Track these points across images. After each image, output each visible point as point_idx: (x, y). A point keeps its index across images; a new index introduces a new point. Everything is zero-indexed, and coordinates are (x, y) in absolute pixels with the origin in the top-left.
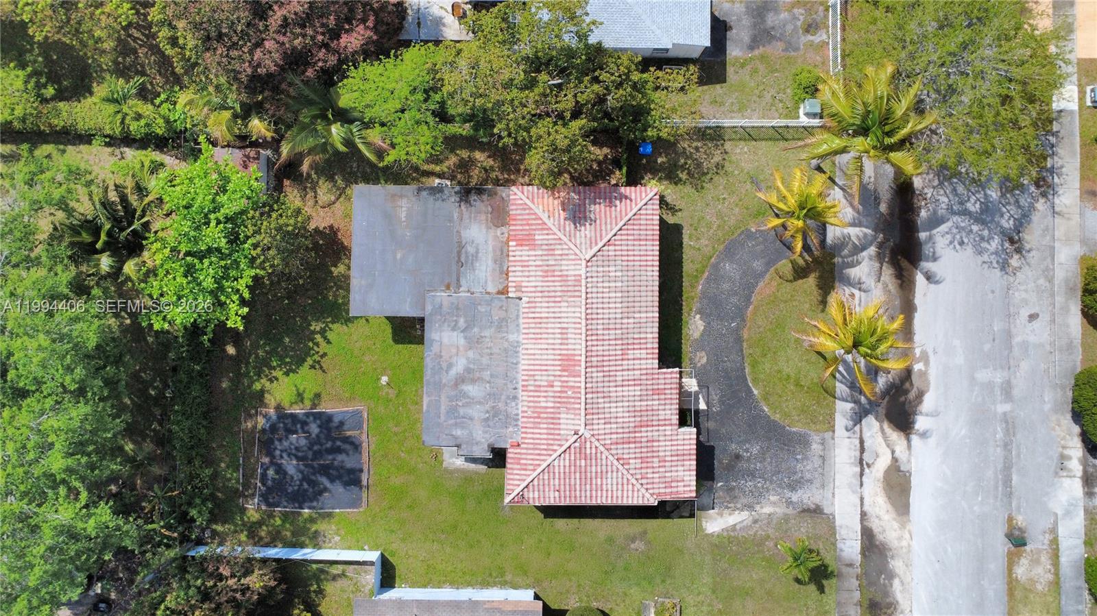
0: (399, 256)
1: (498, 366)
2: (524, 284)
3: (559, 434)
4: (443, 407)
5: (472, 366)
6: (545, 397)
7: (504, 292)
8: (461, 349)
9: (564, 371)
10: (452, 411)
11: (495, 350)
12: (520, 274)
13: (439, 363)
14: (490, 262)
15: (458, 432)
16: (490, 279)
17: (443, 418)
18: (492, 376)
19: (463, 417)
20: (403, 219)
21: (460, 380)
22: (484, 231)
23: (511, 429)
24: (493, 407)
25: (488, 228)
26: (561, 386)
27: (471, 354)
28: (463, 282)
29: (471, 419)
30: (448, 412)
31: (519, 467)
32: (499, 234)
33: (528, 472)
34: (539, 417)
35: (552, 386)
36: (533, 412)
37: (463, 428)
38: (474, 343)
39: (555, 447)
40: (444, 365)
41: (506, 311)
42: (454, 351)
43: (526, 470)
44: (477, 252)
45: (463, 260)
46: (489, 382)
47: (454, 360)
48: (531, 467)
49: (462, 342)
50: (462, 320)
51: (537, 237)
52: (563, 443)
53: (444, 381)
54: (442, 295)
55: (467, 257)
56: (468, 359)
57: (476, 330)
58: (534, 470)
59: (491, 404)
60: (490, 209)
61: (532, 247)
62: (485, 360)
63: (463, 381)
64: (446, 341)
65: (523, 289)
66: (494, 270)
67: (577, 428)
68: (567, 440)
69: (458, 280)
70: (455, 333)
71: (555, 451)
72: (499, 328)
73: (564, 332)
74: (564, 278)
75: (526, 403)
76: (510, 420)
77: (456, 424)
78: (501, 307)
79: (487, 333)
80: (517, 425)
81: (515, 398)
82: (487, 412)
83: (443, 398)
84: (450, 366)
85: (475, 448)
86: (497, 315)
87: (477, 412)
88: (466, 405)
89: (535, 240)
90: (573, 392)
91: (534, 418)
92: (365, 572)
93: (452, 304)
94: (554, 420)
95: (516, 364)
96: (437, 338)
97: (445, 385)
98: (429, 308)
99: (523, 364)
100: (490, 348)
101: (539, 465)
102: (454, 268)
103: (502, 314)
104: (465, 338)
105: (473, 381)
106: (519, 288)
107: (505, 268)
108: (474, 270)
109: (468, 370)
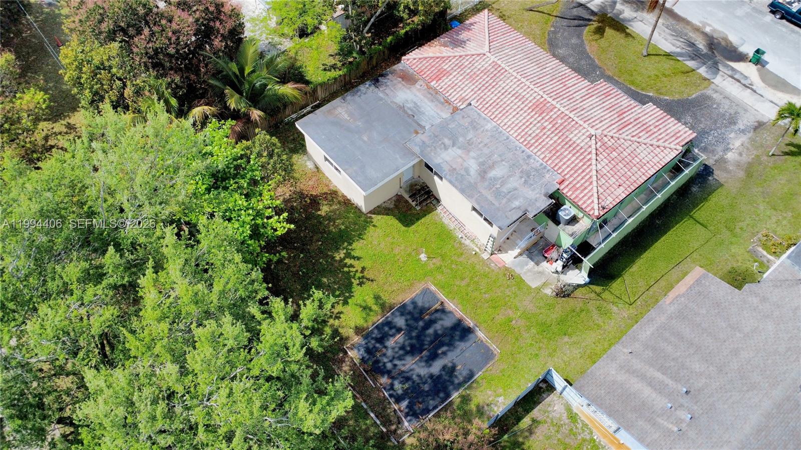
0: (365, 139)
1: (497, 148)
2: (463, 95)
3: (581, 148)
4: (489, 197)
5: (481, 160)
6: (547, 138)
7: (455, 109)
8: (463, 156)
9: (542, 114)
10: (498, 194)
11: (486, 141)
12: (455, 93)
13: (457, 173)
14: (430, 104)
15: (516, 203)
16: (439, 111)
17: (497, 204)
18: (500, 156)
19: (509, 192)
20: (348, 118)
21: (483, 174)
22: (408, 91)
23: (547, 176)
24: (522, 172)
25: (409, 88)
26: (550, 123)
27: (472, 154)
28: (423, 123)
29: (515, 189)
30: (496, 197)
31: (579, 191)
32: (419, 87)
33: (589, 188)
34: (558, 151)
35: (545, 128)
36: (550, 152)
37: (516, 198)
38: (468, 147)
39: (588, 157)
40: (463, 172)
41: (469, 117)
42: (460, 160)
43: (585, 188)
44: (415, 103)
45: (410, 113)
46: (502, 161)
47: (465, 165)
48: (588, 183)
49: (459, 152)
50: (446, 141)
51: (445, 68)
52: (589, 150)
53: (472, 181)
54: (421, 137)
55: (411, 110)
56: (474, 158)
57: (461, 139)
58: (591, 183)
59: (518, 172)
60: (400, 79)
61: (448, 75)
62: (486, 151)
63: (485, 172)
64: (448, 158)
65: (467, 98)
66: (436, 106)
67: (588, 133)
68: (590, 147)
69: (419, 125)
70: (450, 150)
71: (590, 159)
72: (475, 128)
73: (517, 96)
74: (485, 72)
75: (539, 153)
76: (540, 172)
77: (509, 200)
78: (463, 117)
79: (470, 136)
80: (548, 171)
81: (529, 157)
82: (521, 177)
83: (484, 192)
84: (467, 170)
85: (538, 204)
86: (466, 122)
87: (514, 182)
88: (503, 184)
89: (445, 70)
90: (562, 119)
91: (554, 155)
93: (430, 136)
94: (569, 144)
95: (508, 138)
96: (441, 161)
97: (475, 183)
98: (417, 150)
99: (513, 134)
100: (482, 142)
101: (591, 177)
102: (410, 120)
103: (469, 120)
104: (459, 148)
105: (492, 167)
106: (463, 100)
107: (442, 100)
108: (424, 113)
109: (481, 164)
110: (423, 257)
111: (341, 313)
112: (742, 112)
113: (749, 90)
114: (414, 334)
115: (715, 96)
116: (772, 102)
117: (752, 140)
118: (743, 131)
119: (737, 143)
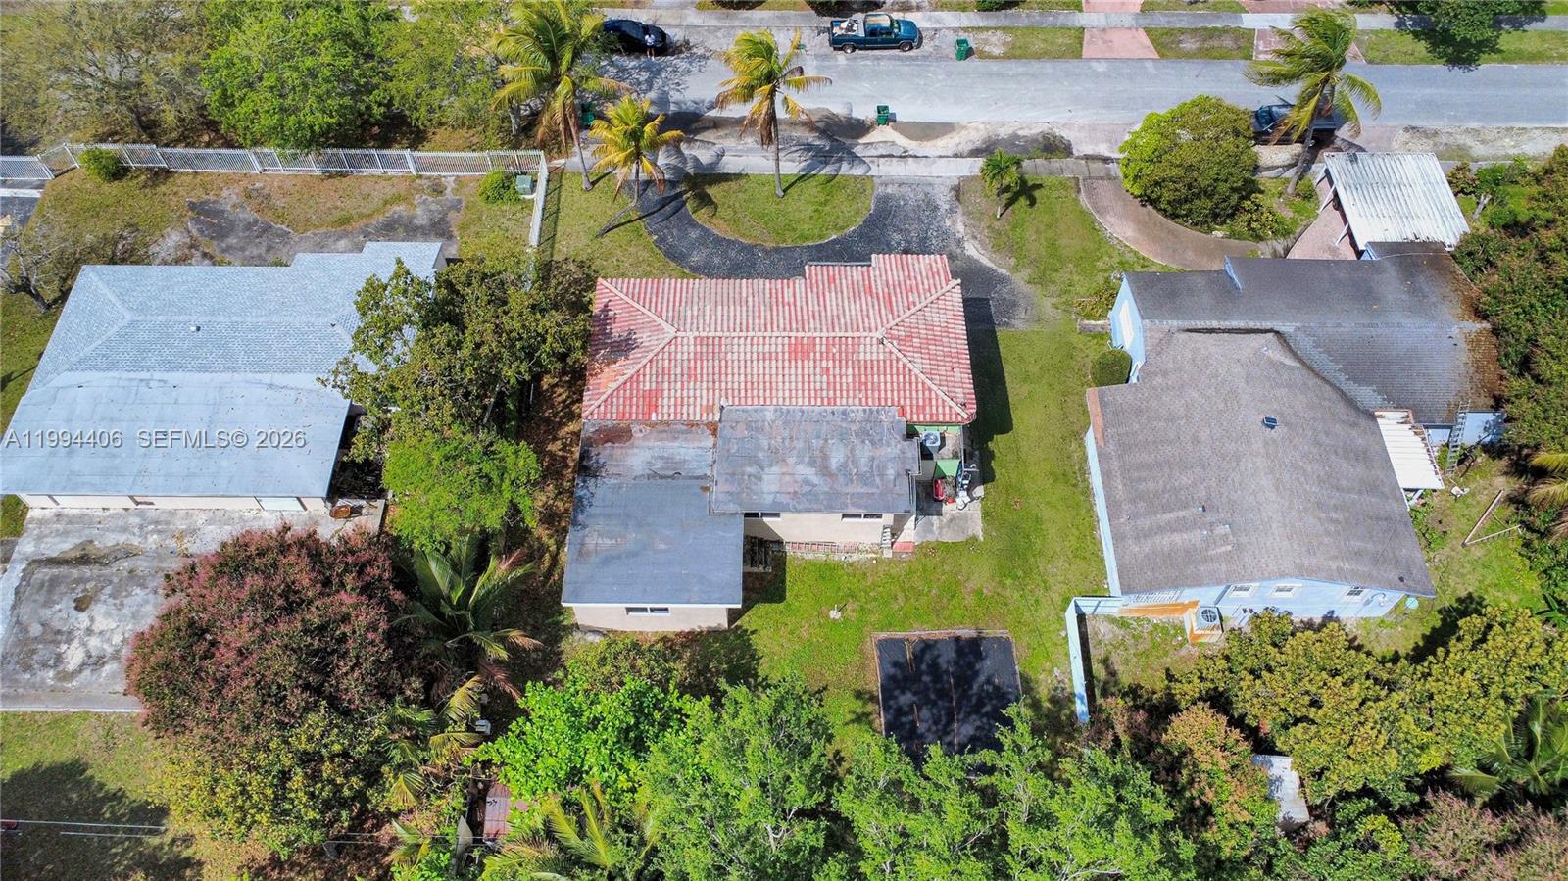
0: (662, 546)
1: (805, 432)
2: (704, 402)
3: (885, 361)
4: (860, 490)
5: (806, 459)
6: (841, 378)
7: (713, 428)
8: (784, 470)
9: (808, 356)
10: (864, 479)
11: (786, 434)
12: (691, 408)
13: (803, 495)
14: (677, 444)
15: (891, 473)
16: (696, 444)
17: (874, 490)
18: (818, 437)
19: (872, 467)
20: (613, 541)
21: (825, 471)
22: (635, 450)
23: (883, 417)
24: (857, 435)
25: (633, 446)
26: (827, 360)
27: (791, 460)
28: (699, 473)
29: (873, 459)
30: (866, 484)
31: (928, 408)
32: (641, 435)
33: (933, 395)
34: (866, 384)
35: (828, 369)
36: (860, 391)
37: (885, 467)
38: (777, 456)
39: (900, 365)
40: (806, 489)
41: (737, 423)
42: (787, 478)
43: (930, 399)
44: (662, 458)
45: (671, 473)
46: (826, 441)
47: (799, 478)
48: (927, 393)
49: (775, 469)
50: (749, 470)
51: (647, 388)
52: (894, 357)
53: (827, 490)
54: (718, 491)
55: (668, 469)
56: (797, 463)
57: (761, 455)
58: (930, 390)
59: (853, 438)
60: (609, 444)
61: (659, 394)
62: (799, 444)
63: (826, 468)
64: (774, 488)
65: (711, 403)
66: (686, 439)
67: (875, 341)
68: (891, 352)
69: (697, 478)
70: (765, 477)
71: (904, 366)
72: (760, 430)
73: (763, 357)
74: (698, 357)
75: (850, 400)
76: (871, 419)
77: (882, 476)
78: (732, 428)
79: (765, 443)
80: (878, 411)
81: (844, 413)
82: (863, 442)
83: (850, 489)
84: (807, 482)
85: (910, 455)
86: (742, 431)
87: (864, 453)
88: (856, 465)
89: (650, 390)
90: (834, 345)
91: (867, 390)
92: (1096, 634)
93: (727, 480)
94: (868, 367)
95: (803, 412)
96: (772, 497)
97: (831, 488)
98: (732, 507)
99: (803, 402)
100: (784, 439)
101: (923, 384)
102: (681, 482)
103: (741, 427)
104: (771, 466)
105: (825, 457)
106: (709, 409)
107: (685, 428)
108: (685, 461)
109: (812, 463)
110: (834, 614)
111: (837, 752)
112: (928, 189)
113: (911, 159)
114: (933, 696)
115: (889, 190)
116: (940, 157)
117: (968, 213)
118: (951, 211)
119: (961, 228)
